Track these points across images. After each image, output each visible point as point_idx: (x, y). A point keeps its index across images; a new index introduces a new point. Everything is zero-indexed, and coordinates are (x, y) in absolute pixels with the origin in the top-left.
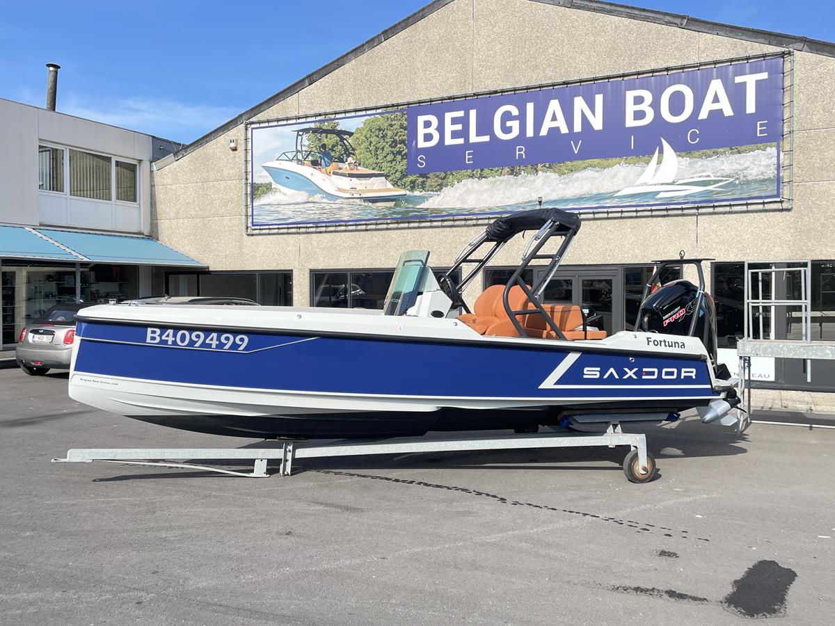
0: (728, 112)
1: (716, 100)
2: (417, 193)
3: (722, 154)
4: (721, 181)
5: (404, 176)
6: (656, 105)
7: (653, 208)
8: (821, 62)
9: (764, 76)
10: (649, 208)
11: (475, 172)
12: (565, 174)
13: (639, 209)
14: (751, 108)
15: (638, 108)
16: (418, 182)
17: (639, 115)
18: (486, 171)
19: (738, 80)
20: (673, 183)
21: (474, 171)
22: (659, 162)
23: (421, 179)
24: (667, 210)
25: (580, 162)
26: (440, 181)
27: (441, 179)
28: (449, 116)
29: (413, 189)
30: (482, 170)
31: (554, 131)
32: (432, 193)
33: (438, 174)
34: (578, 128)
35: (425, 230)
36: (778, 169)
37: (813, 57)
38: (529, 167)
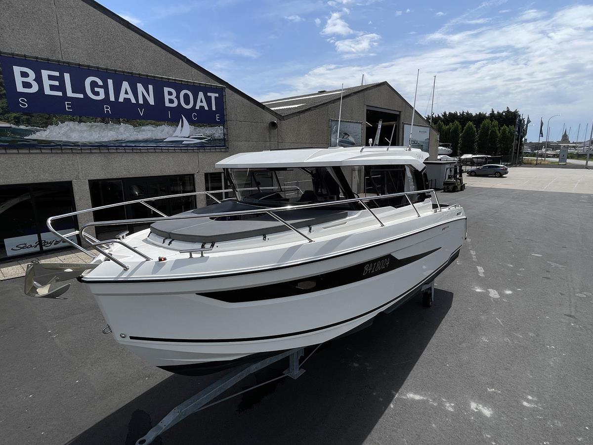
0: (206, 108)
1: (201, 102)
2: (22, 127)
3: (206, 126)
4: (207, 138)
5: (5, 112)
6: (178, 97)
7: (182, 148)
8: (233, 94)
9: (217, 95)
10: (180, 148)
11: (75, 118)
12: (137, 126)
13: (176, 148)
14: (214, 108)
15: (171, 97)
16: (22, 118)
17: (171, 101)
18: (84, 118)
19: (209, 94)
20: (188, 137)
21: (74, 116)
22: (182, 126)
23: (25, 117)
24: (187, 149)
25: (145, 121)
26: (45, 121)
27: (46, 118)
28: (45, 73)
29: (18, 123)
30: (80, 117)
31: (127, 100)
32: (38, 128)
33: (42, 114)
34: (141, 101)
35: (34, 155)
36: (224, 135)
37: (230, 92)
38: (115, 119)
